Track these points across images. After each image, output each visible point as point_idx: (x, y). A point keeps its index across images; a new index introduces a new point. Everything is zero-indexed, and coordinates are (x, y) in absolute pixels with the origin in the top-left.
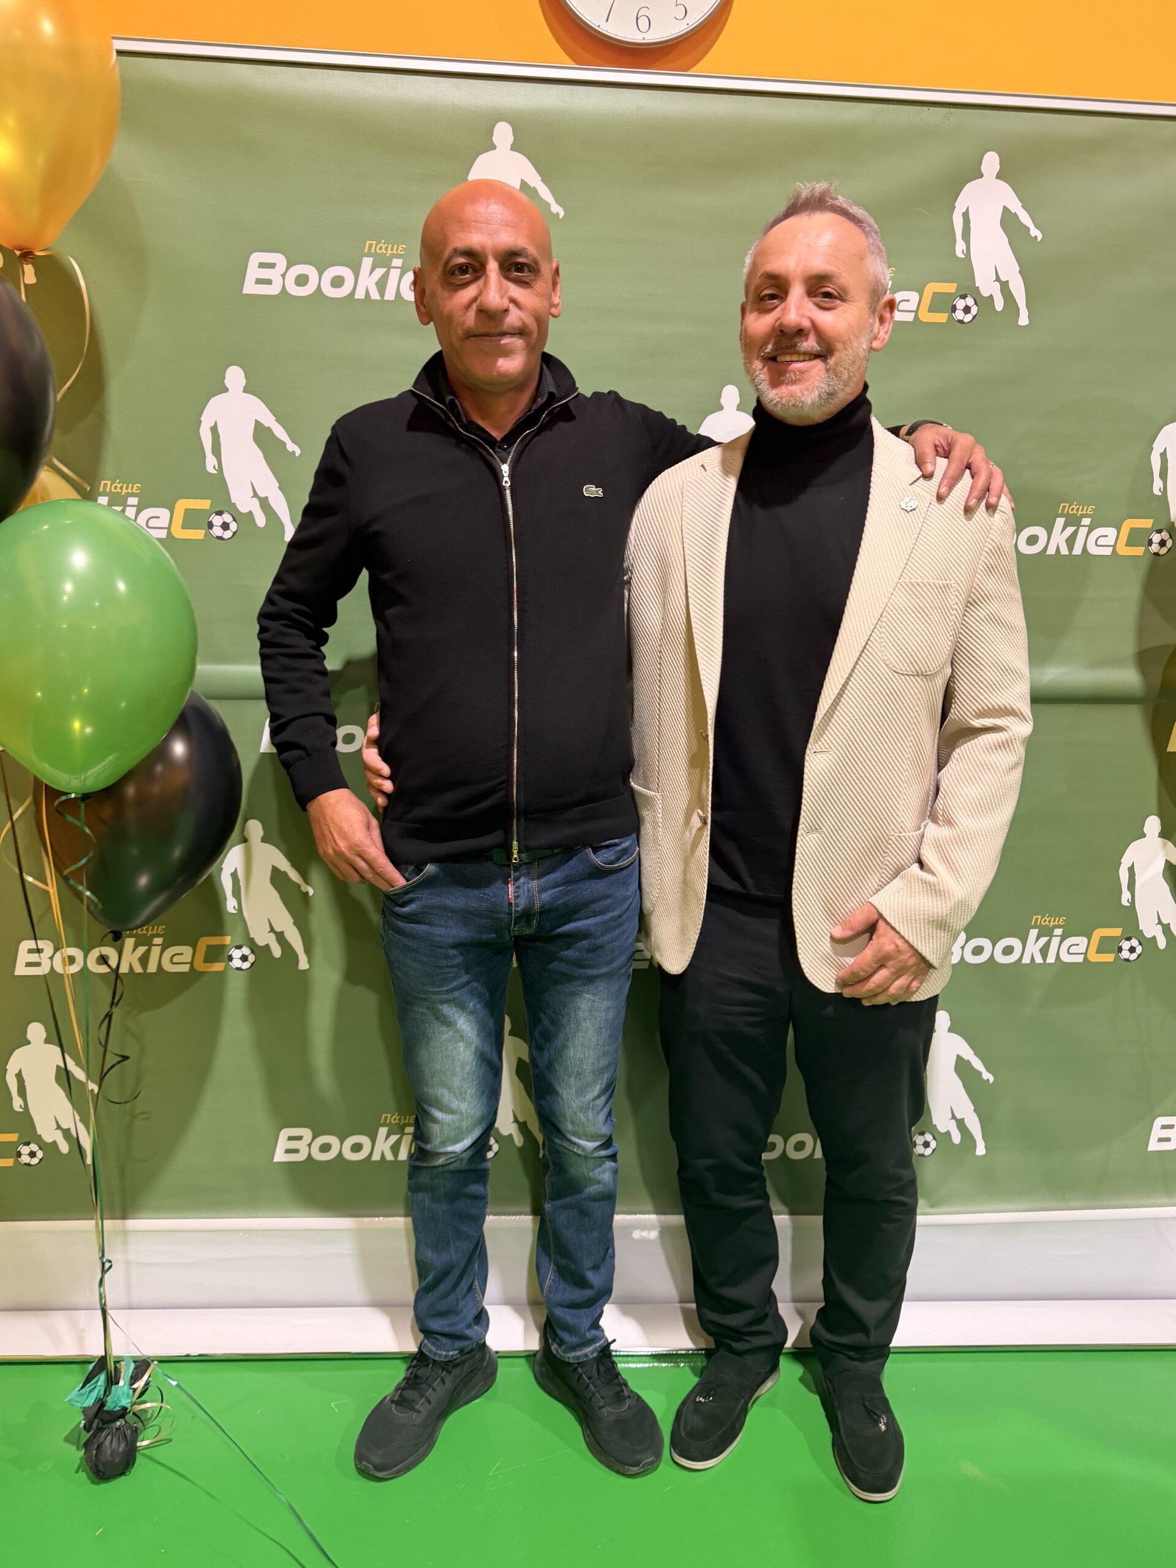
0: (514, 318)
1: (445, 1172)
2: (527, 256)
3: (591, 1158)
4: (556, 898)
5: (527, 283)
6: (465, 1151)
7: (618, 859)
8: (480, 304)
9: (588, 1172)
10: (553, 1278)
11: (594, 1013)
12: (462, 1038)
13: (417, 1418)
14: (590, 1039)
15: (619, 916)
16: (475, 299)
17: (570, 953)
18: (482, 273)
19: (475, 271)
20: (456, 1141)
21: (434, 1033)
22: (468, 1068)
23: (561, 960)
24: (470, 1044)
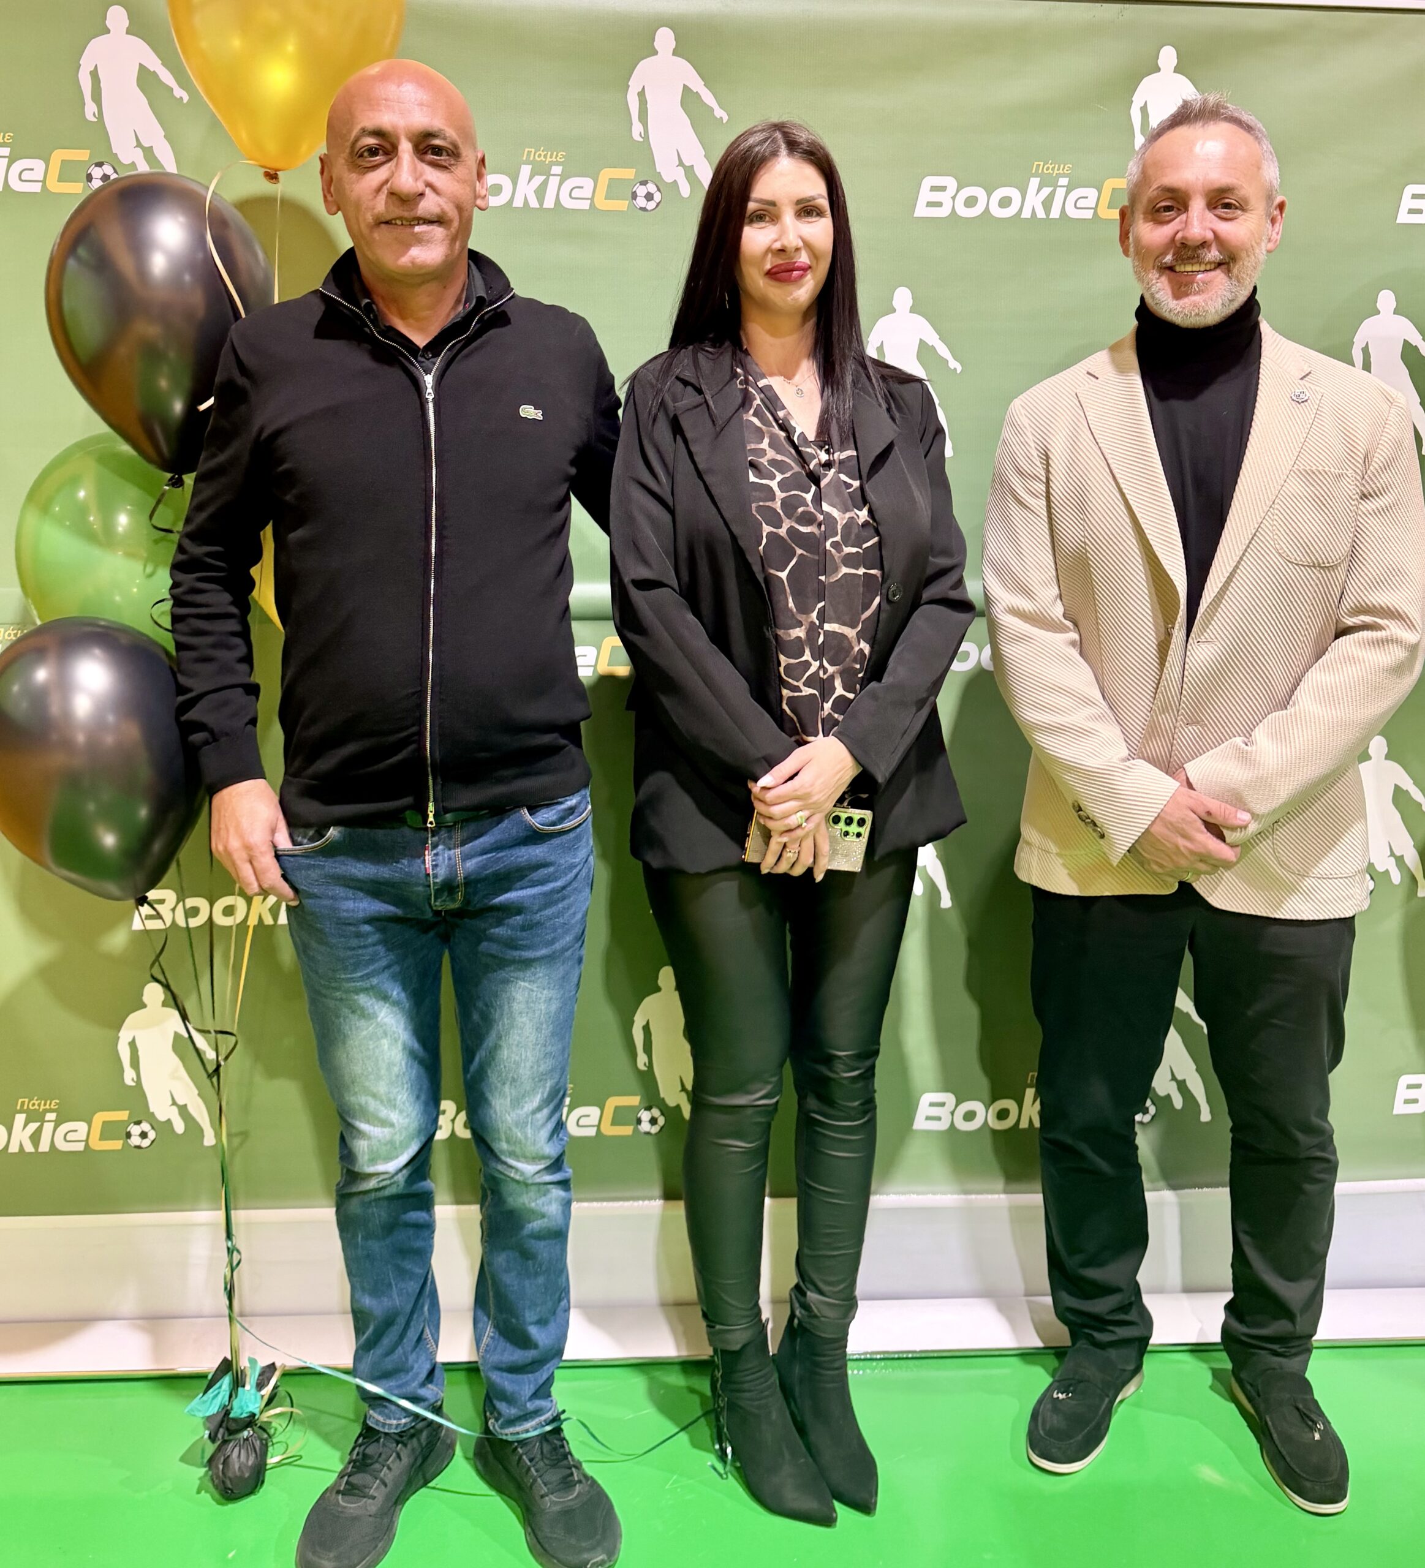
0: (429, 205)
1: (379, 1199)
2: (445, 139)
3: (533, 1184)
4: (484, 867)
5: (446, 168)
6: (401, 1170)
7: (562, 820)
8: (391, 188)
9: (529, 1203)
10: (492, 1334)
11: (532, 1005)
12: (385, 1034)
13: (373, 1507)
14: (528, 1037)
15: (564, 888)
16: (386, 181)
17: (500, 931)
18: (393, 155)
19: (386, 153)
20: (388, 1159)
21: (351, 1029)
22: (396, 1069)
23: (491, 939)
24: (396, 1041)
